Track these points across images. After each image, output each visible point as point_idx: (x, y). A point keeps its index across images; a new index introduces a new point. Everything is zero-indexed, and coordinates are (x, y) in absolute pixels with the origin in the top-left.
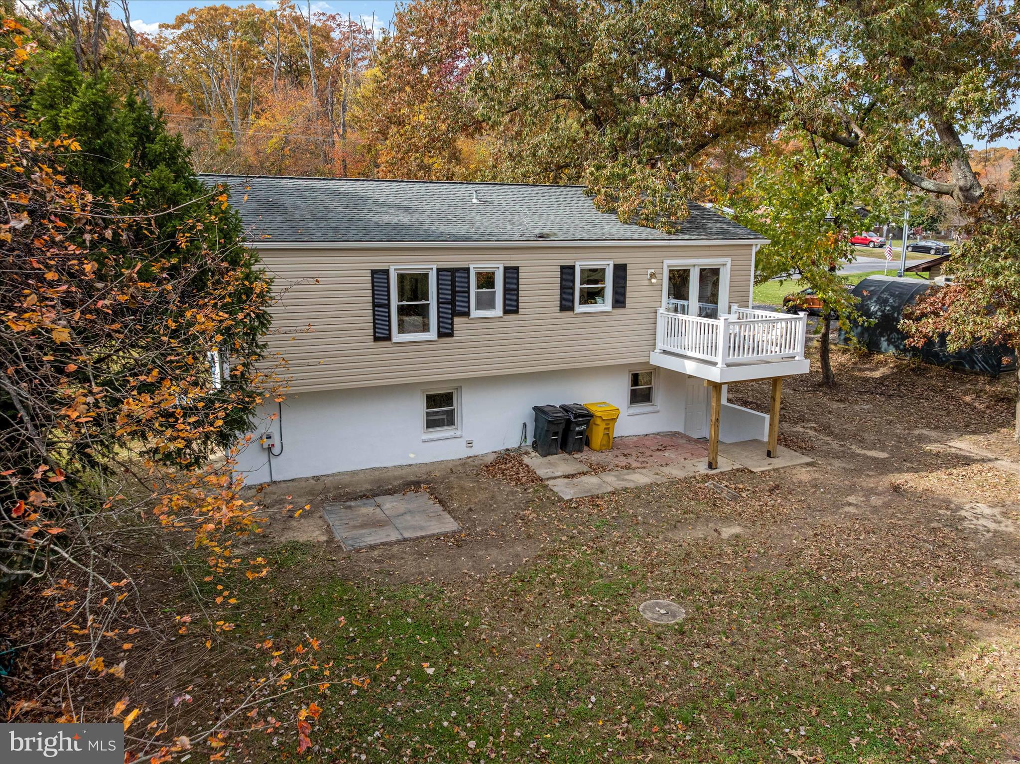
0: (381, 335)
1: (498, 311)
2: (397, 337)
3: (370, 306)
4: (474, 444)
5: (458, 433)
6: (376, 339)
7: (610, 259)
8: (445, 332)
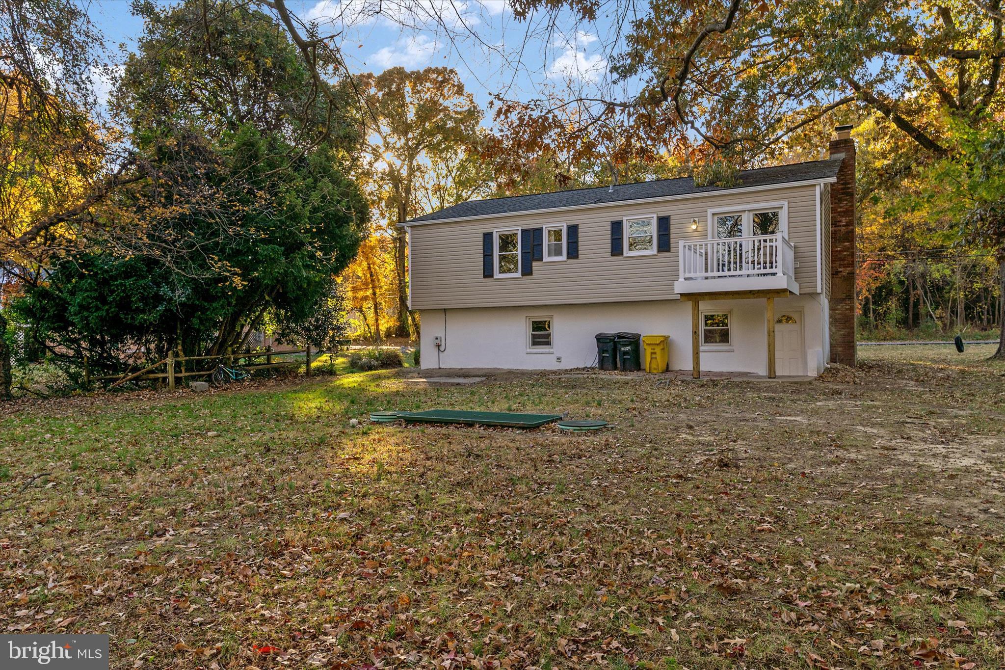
0: (488, 273)
1: (564, 257)
2: (497, 275)
3: (482, 256)
4: (562, 360)
5: (551, 350)
6: (485, 277)
7: (654, 213)
8: (527, 271)
